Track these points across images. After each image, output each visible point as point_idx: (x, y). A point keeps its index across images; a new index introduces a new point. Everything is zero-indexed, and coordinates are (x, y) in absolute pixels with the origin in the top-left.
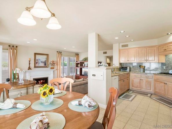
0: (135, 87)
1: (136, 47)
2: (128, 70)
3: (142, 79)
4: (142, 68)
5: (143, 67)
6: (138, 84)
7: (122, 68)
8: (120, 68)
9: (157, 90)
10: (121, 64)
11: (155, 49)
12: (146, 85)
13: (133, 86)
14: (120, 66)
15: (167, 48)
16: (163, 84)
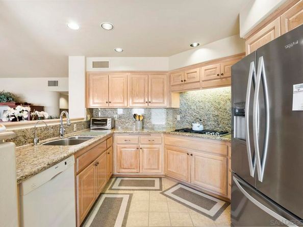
0: (125, 169)
1: (128, 72)
2: (109, 125)
3: (141, 146)
4: (139, 120)
5: (141, 119)
6: (133, 160)
7: (94, 120)
8: (90, 121)
9: (172, 169)
10: (91, 111)
11: (163, 79)
12: (149, 159)
13: (121, 166)
14: (89, 116)
15: (188, 78)
16: (185, 156)
